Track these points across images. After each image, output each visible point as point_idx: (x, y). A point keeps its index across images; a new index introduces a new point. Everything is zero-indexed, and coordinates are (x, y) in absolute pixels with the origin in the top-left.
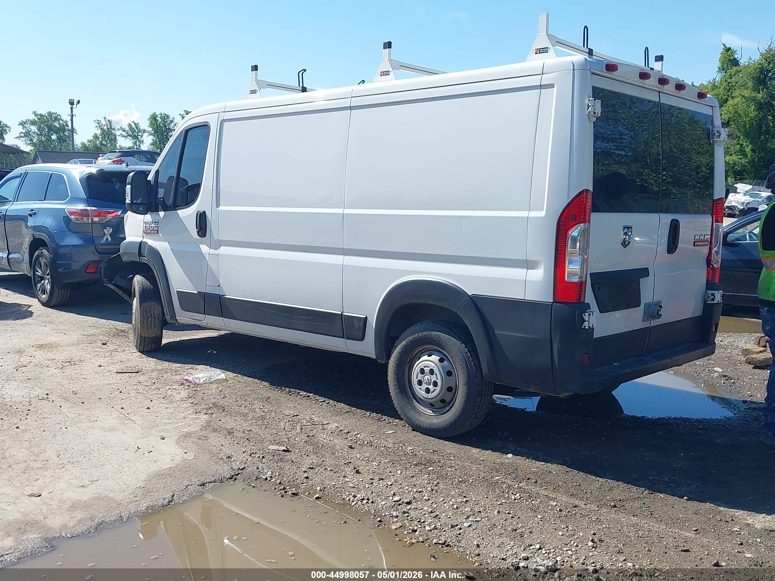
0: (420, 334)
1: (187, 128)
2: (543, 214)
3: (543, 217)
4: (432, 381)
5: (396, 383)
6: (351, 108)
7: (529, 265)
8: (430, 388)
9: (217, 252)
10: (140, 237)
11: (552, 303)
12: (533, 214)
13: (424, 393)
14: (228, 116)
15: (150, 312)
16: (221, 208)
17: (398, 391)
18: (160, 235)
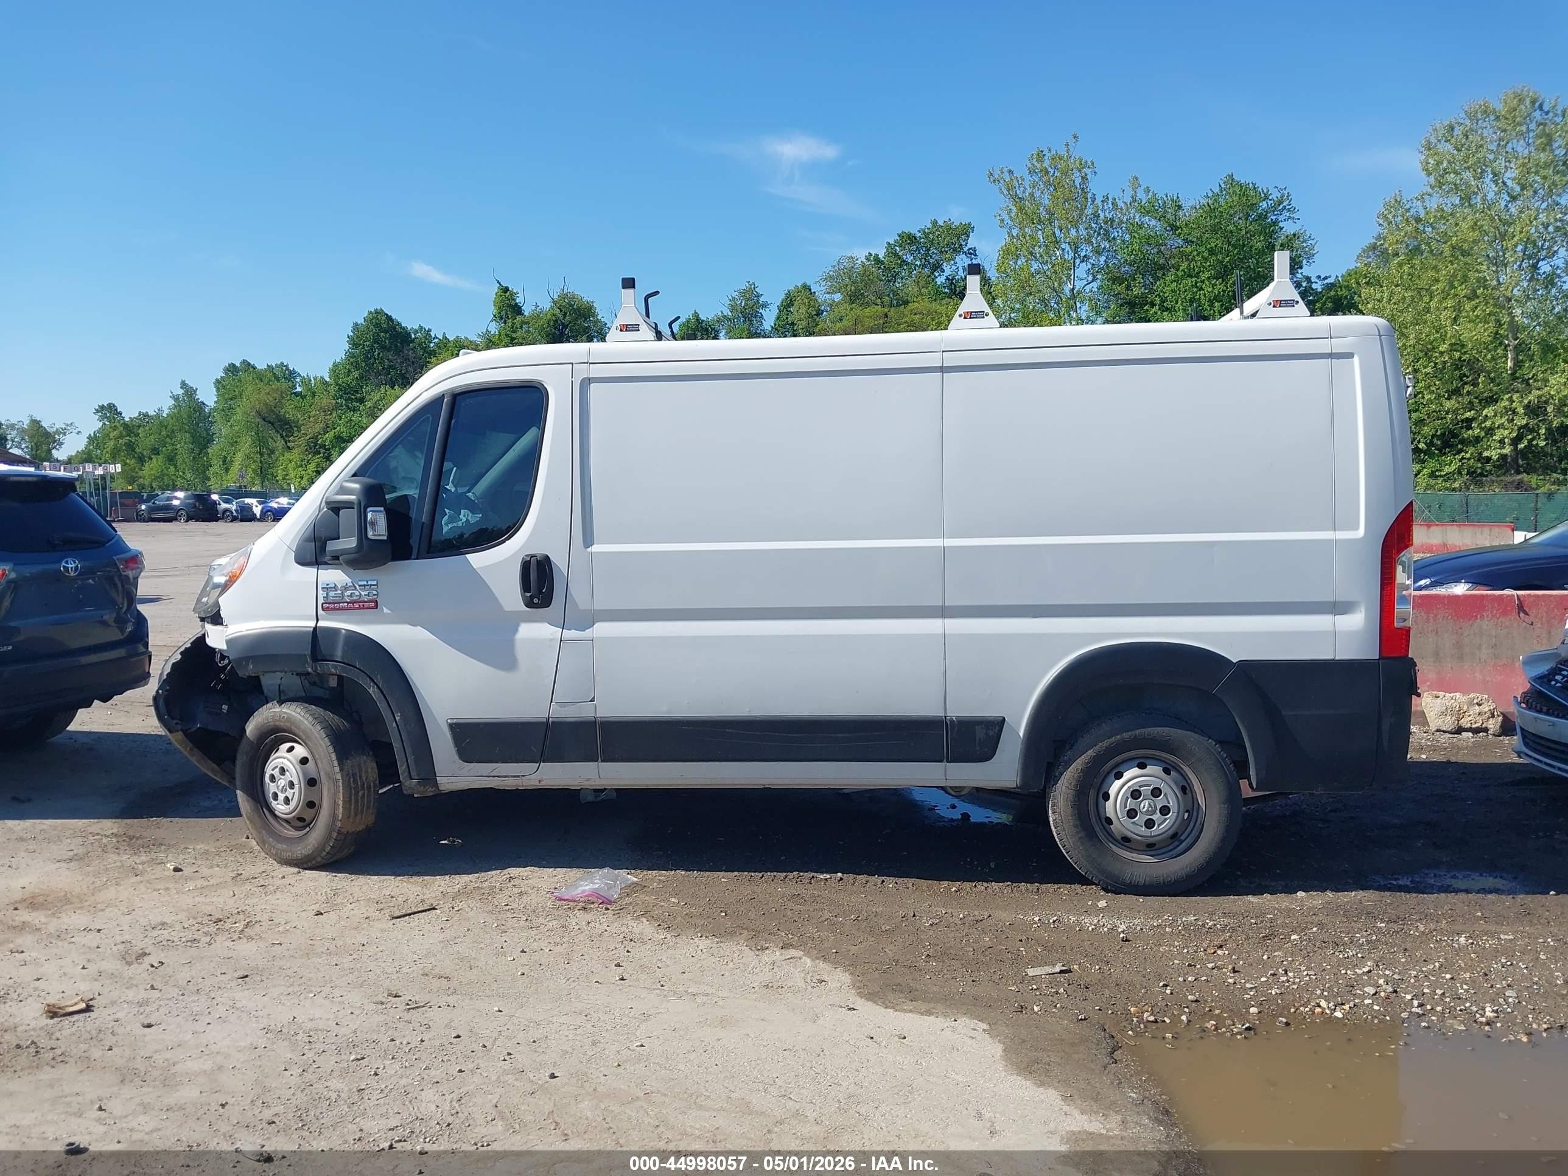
0: (1126, 735)
1: (458, 391)
2: (1361, 532)
3: (1362, 538)
4: (1158, 808)
5: (1078, 822)
6: (942, 369)
7: (1339, 608)
8: (1154, 819)
9: (588, 633)
10: (308, 619)
11: (1379, 659)
12: (1342, 535)
13: (1143, 829)
14: (596, 371)
15: (360, 777)
16: (595, 548)
17: (1082, 834)
18: (386, 610)
